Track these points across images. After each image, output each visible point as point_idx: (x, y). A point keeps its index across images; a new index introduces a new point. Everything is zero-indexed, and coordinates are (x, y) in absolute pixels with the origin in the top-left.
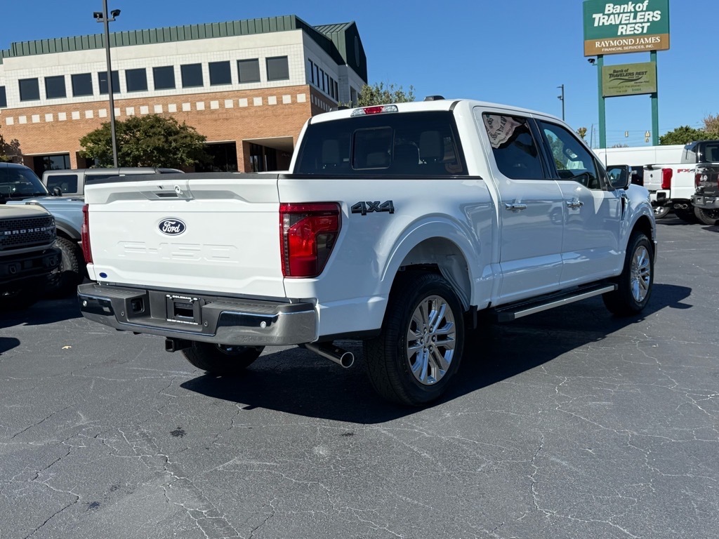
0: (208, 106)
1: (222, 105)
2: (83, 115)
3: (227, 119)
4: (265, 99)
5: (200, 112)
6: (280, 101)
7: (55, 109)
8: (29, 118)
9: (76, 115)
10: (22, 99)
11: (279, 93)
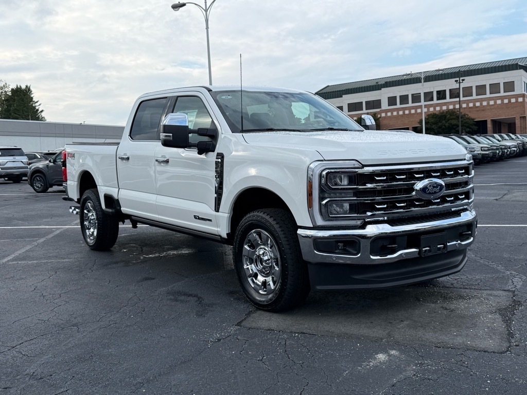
0: (474, 105)
1: (481, 104)
2: (416, 111)
3: (483, 110)
4: (502, 101)
5: (471, 108)
6: (510, 101)
7: (404, 109)
8: (392, 113)
9: (413, 111)
10: (389, 106)
11: (509, 97)
